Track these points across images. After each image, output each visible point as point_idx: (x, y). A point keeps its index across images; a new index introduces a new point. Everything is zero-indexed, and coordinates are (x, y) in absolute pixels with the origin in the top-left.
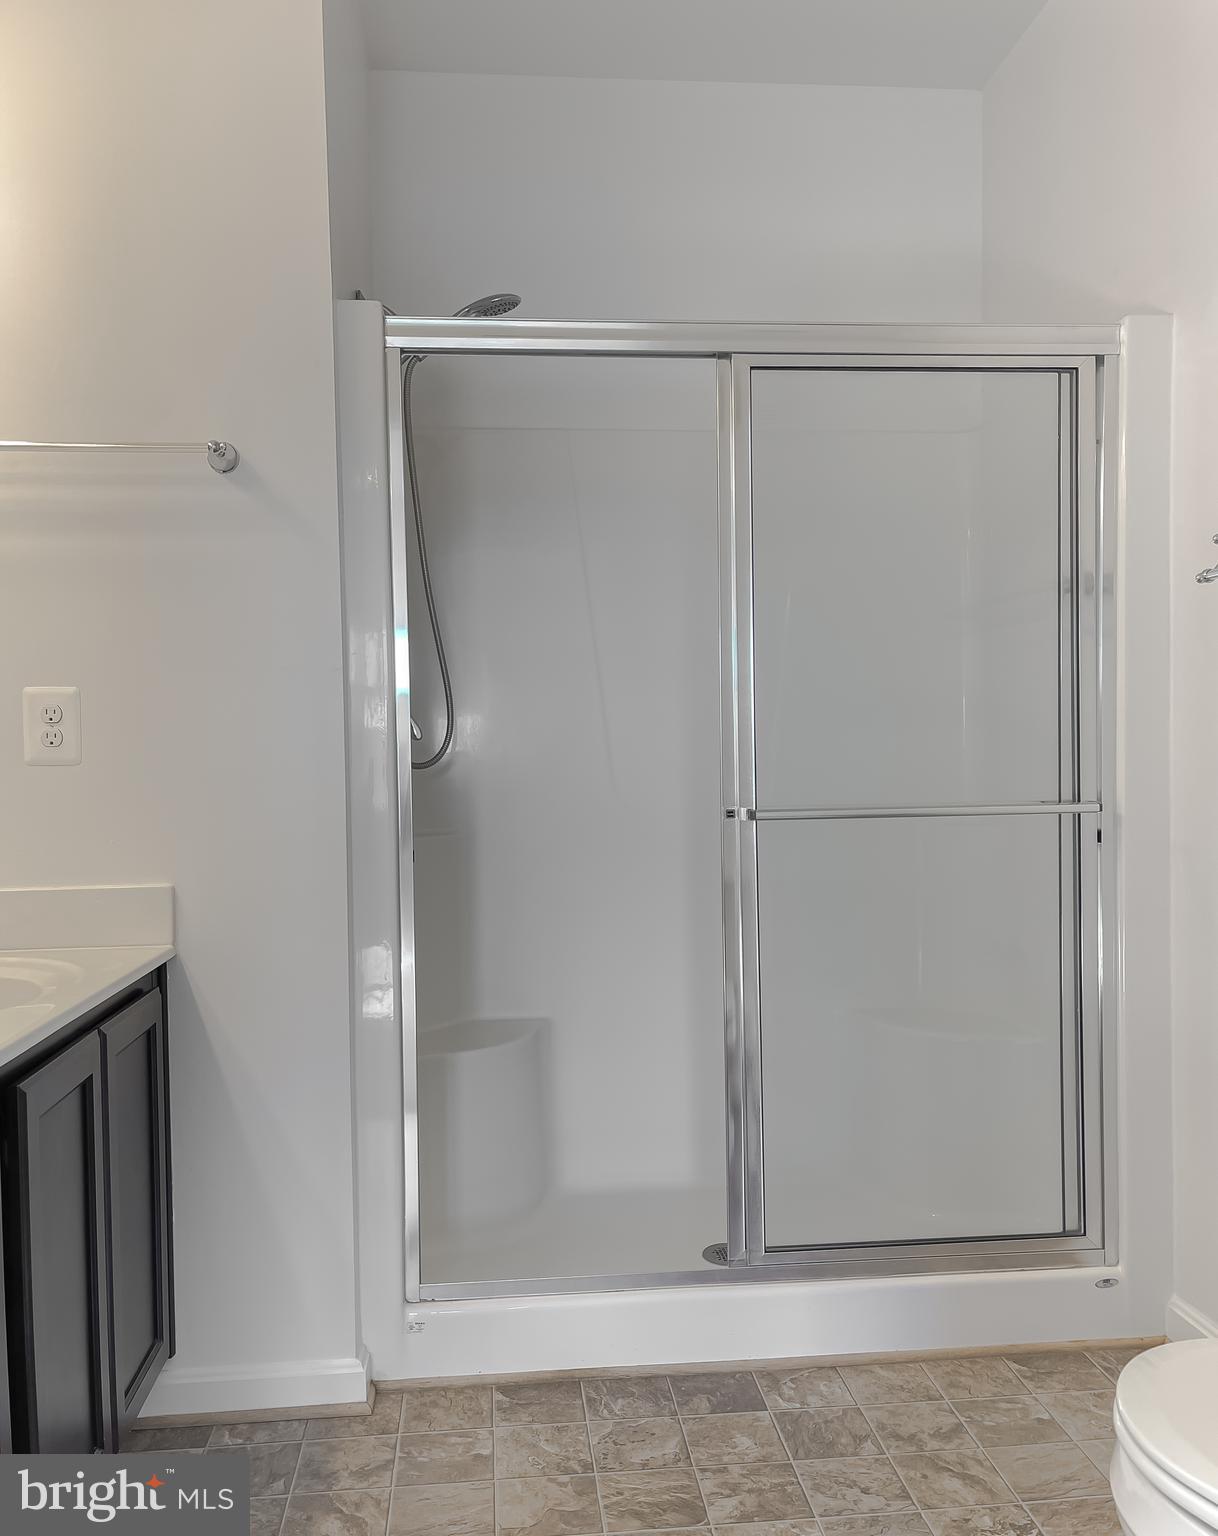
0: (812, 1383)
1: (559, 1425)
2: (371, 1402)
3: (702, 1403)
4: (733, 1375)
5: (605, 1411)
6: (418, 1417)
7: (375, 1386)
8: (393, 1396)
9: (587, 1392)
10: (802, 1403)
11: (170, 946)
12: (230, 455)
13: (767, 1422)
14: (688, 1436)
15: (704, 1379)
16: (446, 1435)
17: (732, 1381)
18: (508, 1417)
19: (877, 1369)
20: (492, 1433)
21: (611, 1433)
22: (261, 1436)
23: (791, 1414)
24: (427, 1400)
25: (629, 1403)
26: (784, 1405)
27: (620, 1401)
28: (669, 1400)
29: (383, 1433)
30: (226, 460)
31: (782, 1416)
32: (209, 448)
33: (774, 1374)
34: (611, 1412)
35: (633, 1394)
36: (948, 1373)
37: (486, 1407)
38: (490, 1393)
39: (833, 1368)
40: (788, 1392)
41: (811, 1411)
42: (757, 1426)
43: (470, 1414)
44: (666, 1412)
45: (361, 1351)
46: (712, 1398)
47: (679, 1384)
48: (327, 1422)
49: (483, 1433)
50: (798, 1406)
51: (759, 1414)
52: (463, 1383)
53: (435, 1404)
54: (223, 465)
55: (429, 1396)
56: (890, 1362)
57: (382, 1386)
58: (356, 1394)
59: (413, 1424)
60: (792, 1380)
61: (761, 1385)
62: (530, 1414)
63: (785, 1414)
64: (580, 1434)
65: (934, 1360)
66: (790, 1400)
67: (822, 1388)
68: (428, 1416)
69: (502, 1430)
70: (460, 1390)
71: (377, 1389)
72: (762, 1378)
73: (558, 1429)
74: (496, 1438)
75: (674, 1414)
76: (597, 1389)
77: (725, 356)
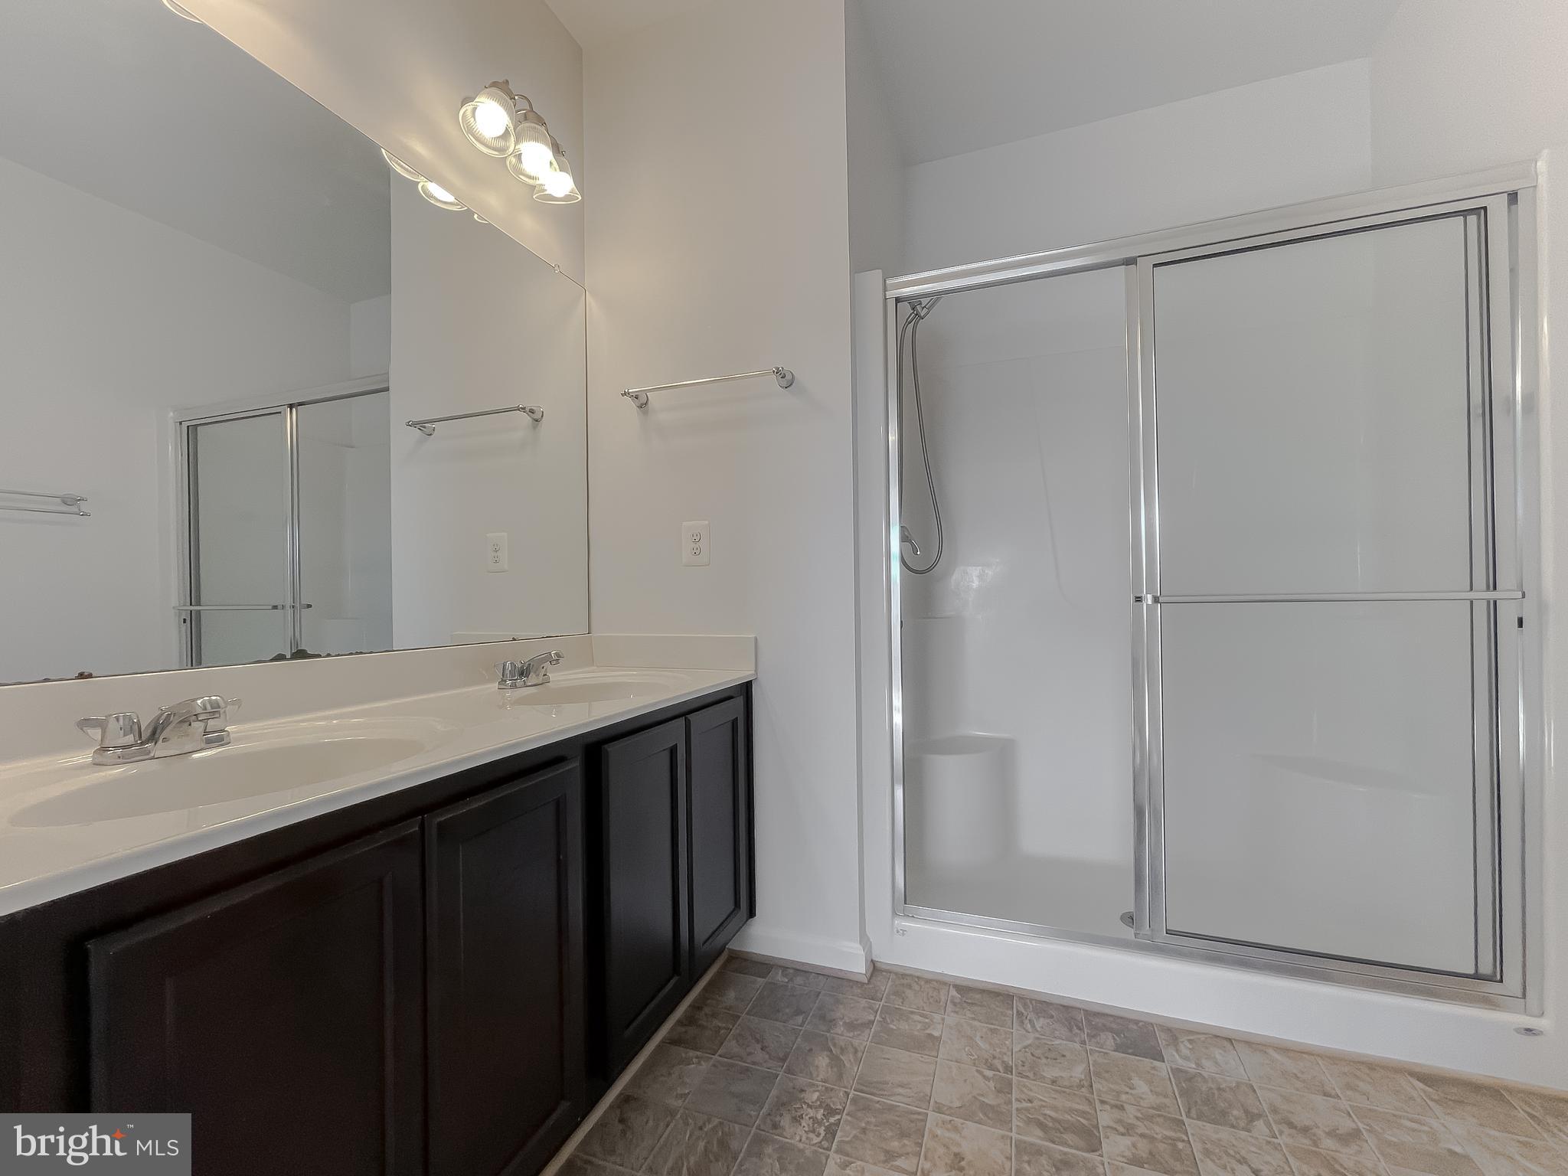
0: (1207, 1048)
1: (992, 1026)
2: (869, 975)
3: (1108, 1040)
4: (1136, 1022)
5: (1029, 1026)
6: (896, 993)
7: (874, 964)
8: (884, 973)
9: (1017, 1006)
10: (1198, 1065)
11: (753, 672)
12: (789, 377)
13: (1164, 1074)
14: (1093, 1066)
15: (1112, 1019)
16: (912, 1013)
17: (1135, 1027)
18: (957, 1010)
19: (1271, 1052)
20: (943, 1019)
21: (1030, 1045)
22: (799, 980)
23: (1186, 1072)
24: (905, 982)
25: (1048, 1023)
26: (1180, 1061)
27: (1041, 1019)
28: (1080, 1029)
29: (873, 999)
30: (786, 379)
31: (1177, 1071)
32: (774, 371)
33: (1175, 1032)
34: (1033, 1026)
35: (1052, 1017)
36: (1345, 1074)
37: (943, 999)
38: (948, 988)
39: (1230, 1040)
40: (1185, 1052)
41: (1205, 1074)
42: (1153, 1074)
43: (931, 1000)
44: (1077, 1039)
45: (864, 940)
46: (1116, 1037)
47: (1091, 1018)
48: (838, 981)
49: (937, 1017)
50: (1194, 1066)
51: (1157, 1064)
52: (930, 977)
53: (910, 987)
54: (784, 383)
55: (907, 980)
56: (1285, 1049)
57: (878, 965)
58: (858, 967)
59: (892, 997)
60: (1189, 1040)
61: (1162, 1038)
62: (973, 1013)
63: (1181, 1071)
64: (1006, 1039)
65: (1334, 1058)
66: (1186, 1058)
67: (1217, 1056)
68: (903, 995)
69: (951, 1019)
70: (928, 981)
71: (875, 968)
72: (1162, 1031)
73: (991, 1030)
74: (946, 1024)
75: (1083, 1042)
76: (1025, 1005)
77: (1130, 262)
